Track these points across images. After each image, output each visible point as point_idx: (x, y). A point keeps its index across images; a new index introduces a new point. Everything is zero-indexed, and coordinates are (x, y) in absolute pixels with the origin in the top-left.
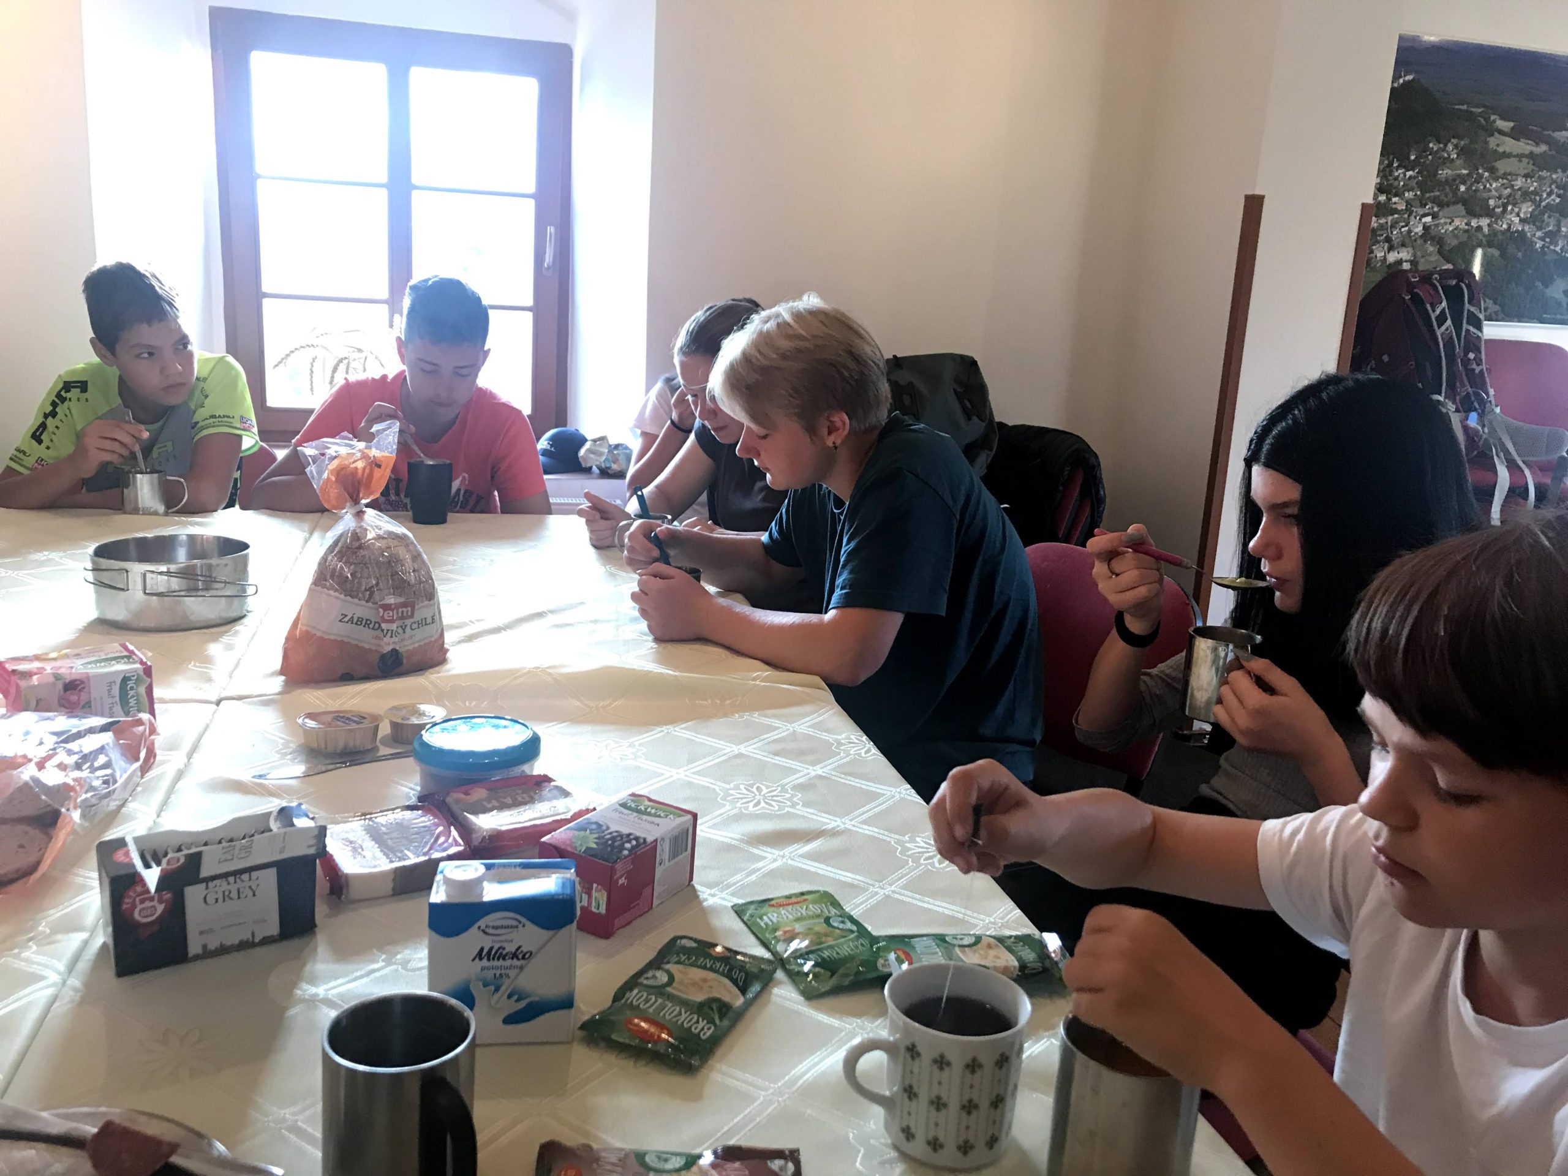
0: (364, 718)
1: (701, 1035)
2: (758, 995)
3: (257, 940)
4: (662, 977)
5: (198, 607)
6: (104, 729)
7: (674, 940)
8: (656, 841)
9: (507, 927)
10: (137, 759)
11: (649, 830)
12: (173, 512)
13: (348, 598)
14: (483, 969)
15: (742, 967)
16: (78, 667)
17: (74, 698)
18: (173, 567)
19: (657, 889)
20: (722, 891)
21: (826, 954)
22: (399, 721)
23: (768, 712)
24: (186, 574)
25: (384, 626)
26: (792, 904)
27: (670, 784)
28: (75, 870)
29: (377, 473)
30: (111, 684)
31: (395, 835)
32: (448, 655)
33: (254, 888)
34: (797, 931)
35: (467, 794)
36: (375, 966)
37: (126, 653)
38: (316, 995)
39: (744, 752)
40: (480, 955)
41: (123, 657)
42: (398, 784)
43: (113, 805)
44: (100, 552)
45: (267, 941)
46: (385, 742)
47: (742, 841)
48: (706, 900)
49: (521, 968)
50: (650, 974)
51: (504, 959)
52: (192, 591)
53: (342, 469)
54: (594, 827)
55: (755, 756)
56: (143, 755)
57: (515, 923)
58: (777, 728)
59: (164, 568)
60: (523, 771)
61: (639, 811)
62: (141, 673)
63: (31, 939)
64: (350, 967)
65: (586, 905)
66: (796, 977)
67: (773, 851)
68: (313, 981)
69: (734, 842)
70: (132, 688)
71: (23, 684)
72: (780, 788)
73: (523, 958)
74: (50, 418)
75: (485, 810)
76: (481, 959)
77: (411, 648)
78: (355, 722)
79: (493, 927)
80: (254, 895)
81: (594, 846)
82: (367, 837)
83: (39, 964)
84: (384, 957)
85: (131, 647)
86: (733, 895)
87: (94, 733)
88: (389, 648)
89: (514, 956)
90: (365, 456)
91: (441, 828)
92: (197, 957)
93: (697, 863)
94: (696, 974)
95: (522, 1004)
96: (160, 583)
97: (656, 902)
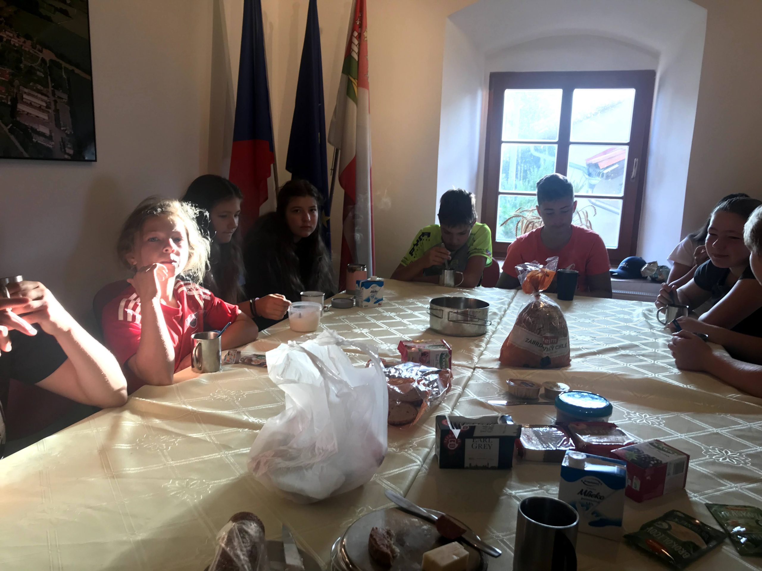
0: (534, 385)
1: (683, 555)
2: (715, 547)
3: (490, 466)
4: (665, 526)
5: (469, 328)
6: (436, 372)
7: (673, 511)
8: (667, 463)
9: (594, 483)
10: (446, 387)
11: (664, 458)
12: (458, 286)
13: (530, 332)
14: (582, 499)
15: (708, 533)
16: (427, 347)
17: (424, 359)
18: (459, 311)
19: (666, 487)
20: (701, 495)
21: (754, 536)
22: (549, 388)
23: (736, 415)
24: (464, 314)
25: (544, 346)
26: (738, 510)
27: (676, 440)
28: (424, 425)
29: (547, 279)
30: (437, 355)
31: (545, 436)
32: (571, 363)
33: (490, 445)
34: (740, 522)
35: (578, 425)
36: (535, 488)
37: (442, 344)
38: (511, 494)
39: (720, 432)
40: (581, 492)
41: (442, 345)
42: (547, 415)
43: (437, 403)
44: (433, 302)
45: (493, 468)
46: (543, 396)
47: (714, 475)
48: (692, 498)
49: (599, 503)
50: (659, 523)
51: (591, 497)
52: (465, 321)
53: (532, 276)
54: (636, 450)
55: (726, 435)
56: (448, 385)
57: (598, 482)
58: (740, 424)
59: (456, 311)
60: (603, 420)
61: (659, 448)
62: (448, 352)
63: (411, 447)
64: (525, 486)
65: (630, 484)
66: (736, 543)
67: (731, 483)
68: (511, 488)
69: (709, 474)
70: (444, 358)
71: (409, 351)
72: (738, 454)
73: (600, 498)
74: (415, 246)
75: (585, 434)
76: (581, 494)
77: (555, 357)
78: (530, 386)
79: (589, 482)
80: (490, 448)
81: (636, 459)
82: (534, 435)
83: (414, 457)
84: (538, 486)
85: (445, 342)
86: (706, 498)
87: (433, 374)
88: (545, 356)
89: (596, 496)
90: (542, 271)
91: (565, 438)
92: (467, 468)
93: (688, 479)
94: (684, 529)
95: (597, 519)
96: (453, 316)
97: (665, 492)
